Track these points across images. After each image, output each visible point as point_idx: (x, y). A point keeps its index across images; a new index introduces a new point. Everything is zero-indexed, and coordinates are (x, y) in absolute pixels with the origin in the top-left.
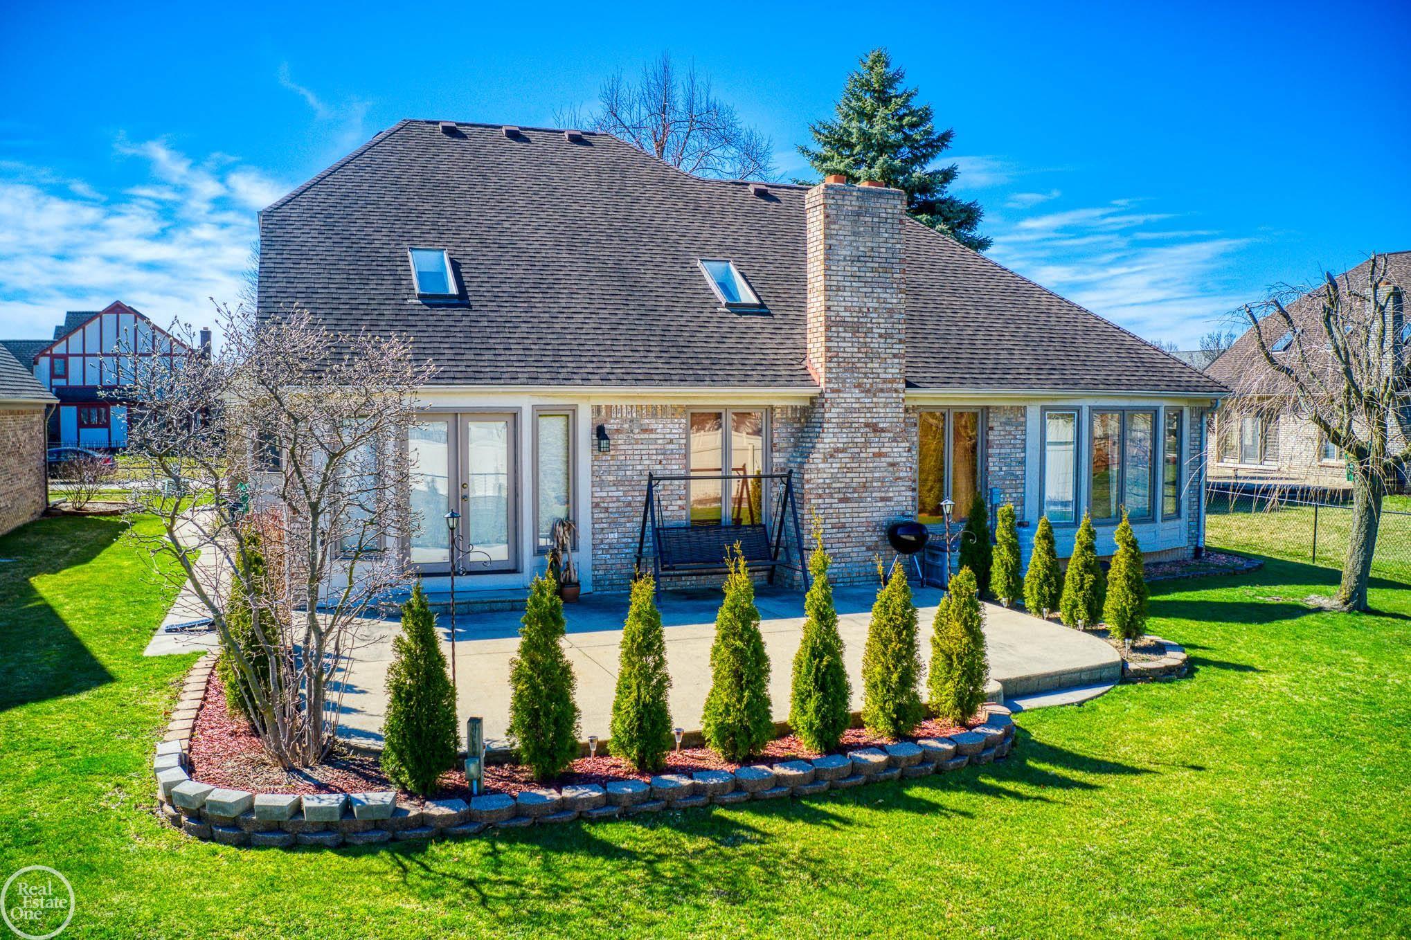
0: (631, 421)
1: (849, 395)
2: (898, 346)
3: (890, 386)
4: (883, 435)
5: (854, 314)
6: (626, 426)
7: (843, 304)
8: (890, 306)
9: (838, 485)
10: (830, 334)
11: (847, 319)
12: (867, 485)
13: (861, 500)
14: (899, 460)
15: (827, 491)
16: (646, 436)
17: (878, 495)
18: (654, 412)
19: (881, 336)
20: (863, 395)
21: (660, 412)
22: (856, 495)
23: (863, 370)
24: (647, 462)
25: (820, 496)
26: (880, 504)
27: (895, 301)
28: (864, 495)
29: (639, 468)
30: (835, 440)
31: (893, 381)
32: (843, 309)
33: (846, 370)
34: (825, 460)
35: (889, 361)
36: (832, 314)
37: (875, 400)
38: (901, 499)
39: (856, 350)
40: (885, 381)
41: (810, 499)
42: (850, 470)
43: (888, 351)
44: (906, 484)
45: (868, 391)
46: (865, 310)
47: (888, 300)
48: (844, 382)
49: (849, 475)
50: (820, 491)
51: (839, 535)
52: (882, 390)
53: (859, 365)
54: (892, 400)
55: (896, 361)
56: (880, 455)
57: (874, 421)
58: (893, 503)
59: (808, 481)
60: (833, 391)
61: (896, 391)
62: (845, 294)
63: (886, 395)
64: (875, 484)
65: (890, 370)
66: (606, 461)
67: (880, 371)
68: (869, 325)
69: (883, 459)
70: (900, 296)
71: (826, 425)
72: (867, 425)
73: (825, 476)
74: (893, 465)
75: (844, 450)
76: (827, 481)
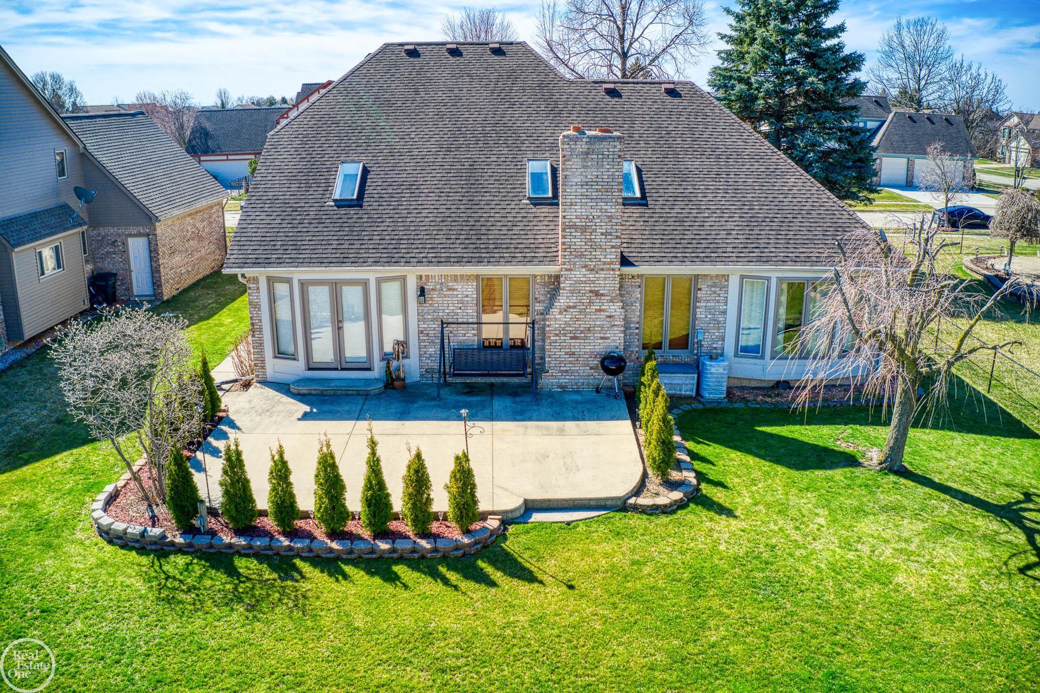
0: (442, 284)
1: (578, 273)
2: (615, 241)
3: (608, 266)
4: (603, 298)
5: (583, 220)
6: (438, 287)
7: (575, 214)
8: (610, 214)
9: (570, 329)
10: (565, 234)
11: (577, 224)
12: (591, 329)
13: (586, 338)
14: (614, 314)
15: (562, 332)
16: (451, 293)
17: (599, 335)
18: (455, 278)
19: (602, 234)
20: (588, 272)
21: (459, 280)
22: (583, 335)
23: (589, 257)
24: (451, 308)
25: (557, 335)
26: (600, 341)
27: (614, 211)
28: (588, 335)
29: (447, 311)
30: (568, 301)
31: (611, 263)
32: (574, 217)
33: (576, 257)
34: (560, 313)
35: (608, 250)
36: (567, 220)
37: (597, 275)
38: (616, 338)
39: (584, 244)
40: (605, 263)
41: (550, 337)
42: (578, 319)
43: (608, 244)
44: (620, 329)
45: (592, 270)
46: (591, 217)
47: (609, 211)
48: (575, 264)
49: (577, 322)
50: (557, 332)
51: (570, 359)
52: (602, 269)
53: (585, 253)
54: (610, 276)
55: (614, 250)
56: (600, 310)
57: (596, 289)
58: (609, 341)
59: (548, 326)
60: (567, 270)
61: (613, 270)
62: (576, 207)
63: (605, 272)
64: (596, 329)
65: (608, 256)
66: (426, 308)
67: (601, 257)
68: (594, 227)
69: (602, 313)
70: (617, 207)
71: (561, 291)
72: (591, 292)
73: (560, 323)
74: (610, 317)
75: (574, 307)
76: (562, 326)
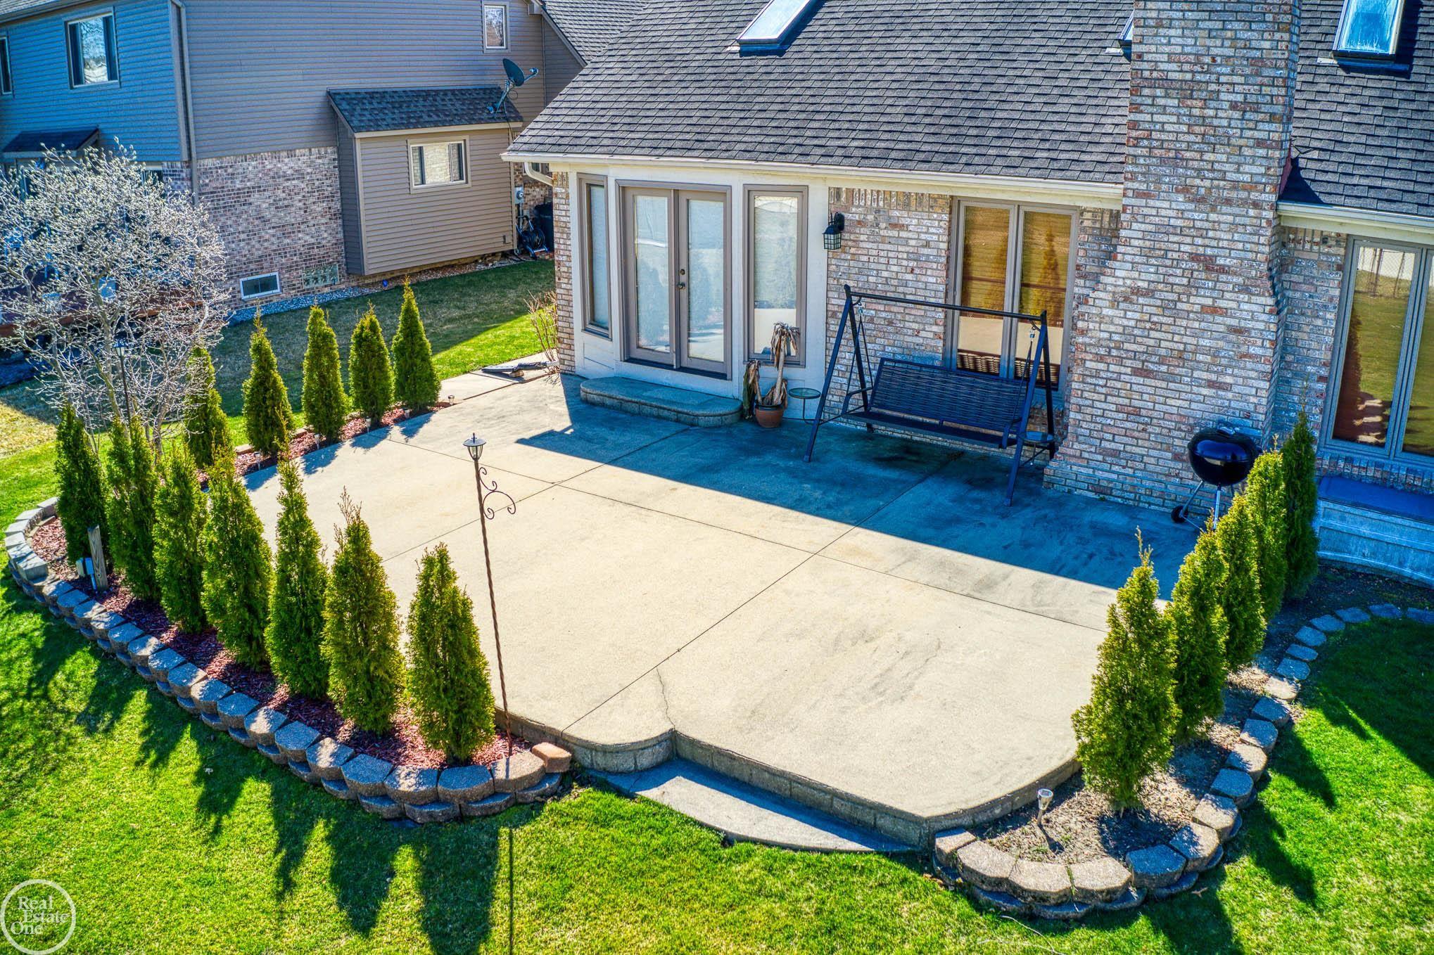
0: (878, 211)
1: (1166, 205)
2: (1266, 127)
3: (1243, 195)
4: (1223, 277)
5: (1186, 67)
6: (870, 217)
7: (1167, 49)
8: (1258, 54)
9: (1134, 347)
10: (1139, 100)
11: (1172, 76)
12: (1186, 355)
13: (1170, 377)
14: (1250, 325)
15: (1114, 352)
16: (895, 233)
17: (1205, 375)
18: (906, 201)
19: (1234, 106)
20: (1192, 206)
21: (913, 203)
22: (1164, 368)
23: (1196, 164)
24: (895, 268)
25: (1100, 359)
26: (1205, 391)
27: (1267, 45)
28: (1177, 371)
29: (885, 274)
30: (1136, 275)
31: (1251, 186)
32: (1165, 58)
33: (1163, 161)
34: (1115, 304)
35: (1247, 151)
36: (1145, 66)
37: (1213, 216)
38: (1247, 390)
39: (1185, 128)
40: (1235, 185)
41: (1084, 360)
42: (1157, 326)
43: (1248, 133)
44: (1260, 367)
45: (1200, 200)
46: (1208, 60)
47: (1254, 44)
48: (1158, 182)
49: (1153, 334)
50: (1102, 351)
51: (1128, 425)
52: (1228, 202)
53: (1188, 155)
54: (1248, 221)
55: (1262, 152)
56: (1214, 310)
57: (1209, 252)
58: (1230, 395)
59: (1083, 332)
60: (1138, 194)
61: (1256, 205)
62: (1172, 32)
63: (1236, 210)
64: (1200, 357)
65: (1247, 168)
66: (844, 263)
67: (1227, 167)
68: (1213, 87)
69: (1219, 319)
70: (1277, 36)
71: (1120, 249)
72: (1194, 257)
73: (1112, 328)
74: (1238, 331)
75: (1149, 293)
76: (1116, 337)
